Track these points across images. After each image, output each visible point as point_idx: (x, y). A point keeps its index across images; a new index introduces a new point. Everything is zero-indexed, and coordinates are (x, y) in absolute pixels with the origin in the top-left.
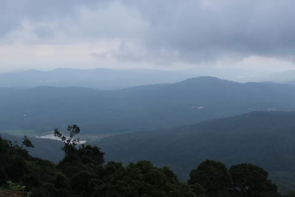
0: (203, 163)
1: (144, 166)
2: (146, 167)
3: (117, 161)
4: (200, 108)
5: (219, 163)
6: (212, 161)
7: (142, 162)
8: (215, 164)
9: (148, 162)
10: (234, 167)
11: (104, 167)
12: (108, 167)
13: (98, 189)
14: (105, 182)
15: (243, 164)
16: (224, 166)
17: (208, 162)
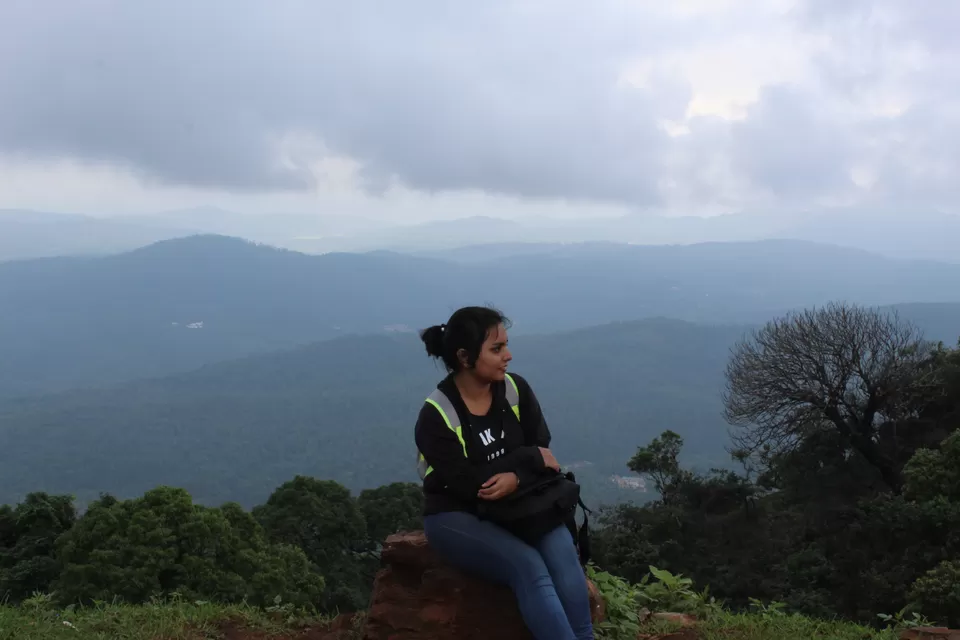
0: (286, 486)
1: (167, 503)
2: (176, 506)
3: (53, 492)
4: (194, 326)
5: (332, 485)
6: (312, 479)
7: (160, 492)
8: (320, 489)
9: (176, 492)
10: (367, 495)
11: (13, 510)
12: (32, 511)
13: (6, 579)
14: (27, 556)
15: (393, 486)
16: (346, 493)
17: (300, 483)
